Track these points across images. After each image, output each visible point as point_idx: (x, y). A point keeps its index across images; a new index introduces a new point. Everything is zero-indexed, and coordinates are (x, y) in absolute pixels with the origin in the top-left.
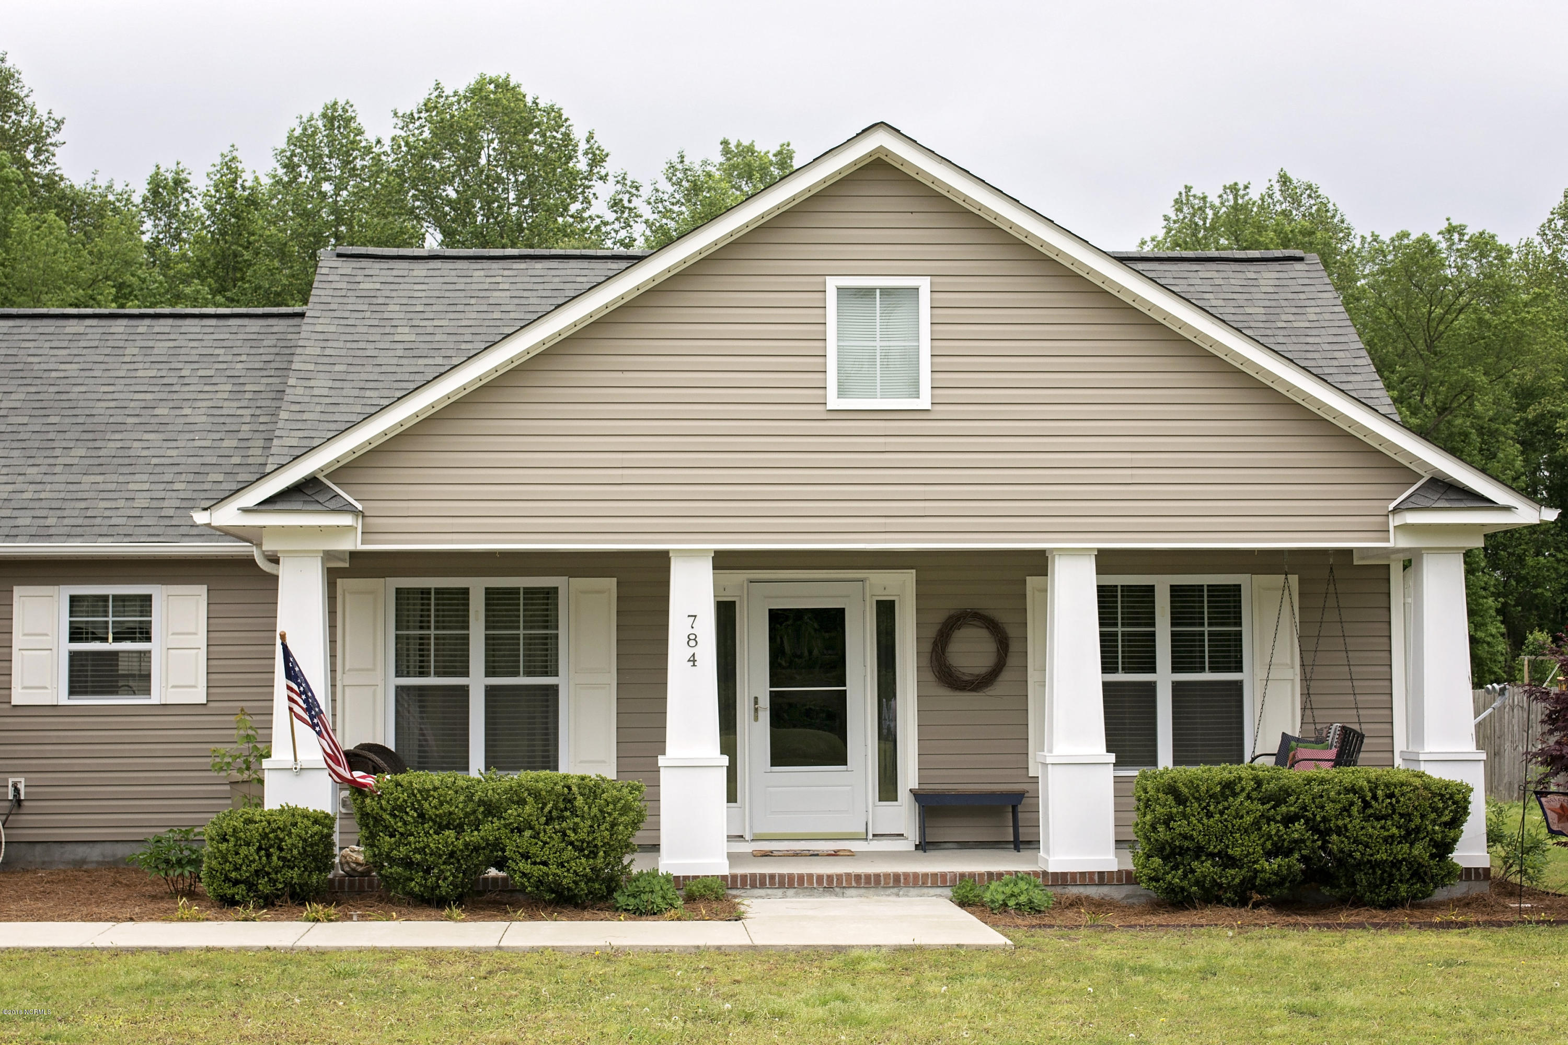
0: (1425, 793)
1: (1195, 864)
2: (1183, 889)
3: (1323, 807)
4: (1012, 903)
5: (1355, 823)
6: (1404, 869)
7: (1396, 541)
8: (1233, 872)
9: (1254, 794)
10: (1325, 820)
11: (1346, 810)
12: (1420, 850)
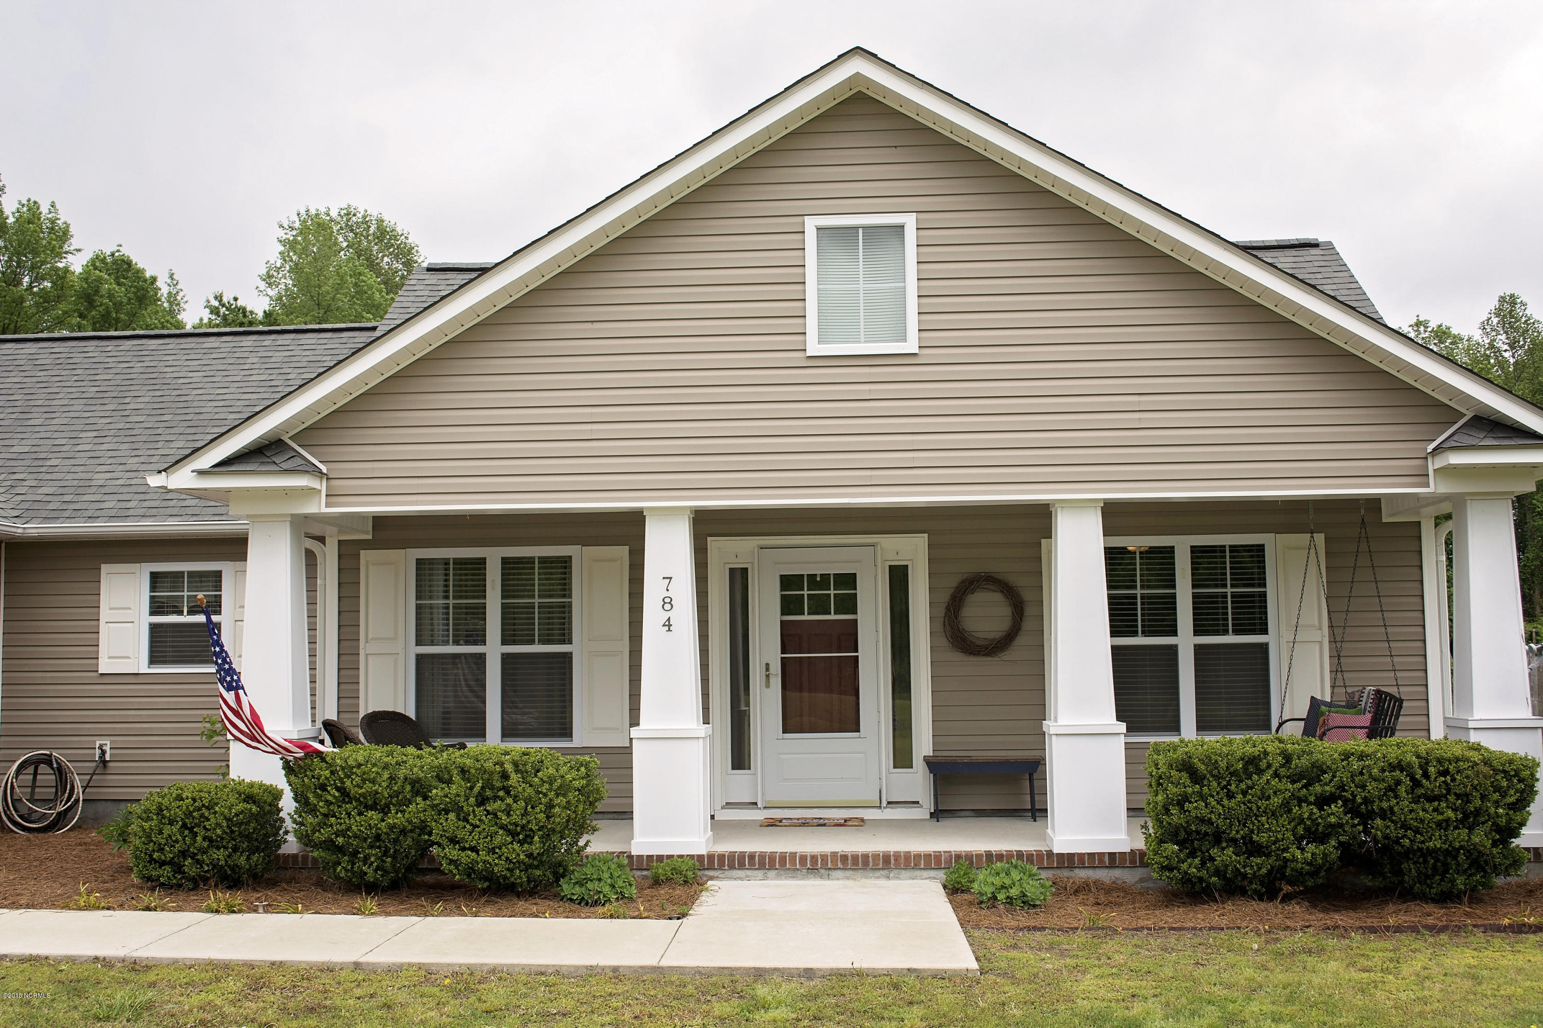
0: (1485, 769)
1: (1214, 852)
2: (1201, 879)
3: (1363, 787)
4: (1001, 896)
5: (1403, 804)
6: (1462, 857)
7: (1435, 487)
8: (1259, 860)
9: (1283, 771)
10: (1366, 801)
11: (1392, 789)
12: (1480, 837)
